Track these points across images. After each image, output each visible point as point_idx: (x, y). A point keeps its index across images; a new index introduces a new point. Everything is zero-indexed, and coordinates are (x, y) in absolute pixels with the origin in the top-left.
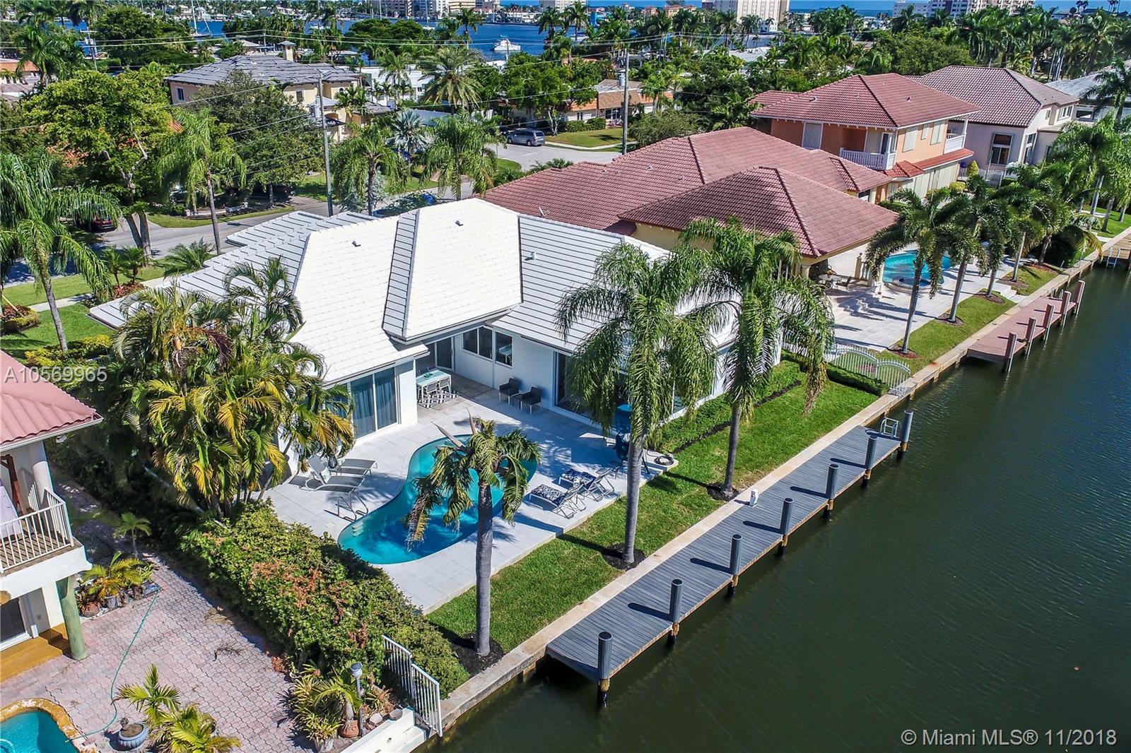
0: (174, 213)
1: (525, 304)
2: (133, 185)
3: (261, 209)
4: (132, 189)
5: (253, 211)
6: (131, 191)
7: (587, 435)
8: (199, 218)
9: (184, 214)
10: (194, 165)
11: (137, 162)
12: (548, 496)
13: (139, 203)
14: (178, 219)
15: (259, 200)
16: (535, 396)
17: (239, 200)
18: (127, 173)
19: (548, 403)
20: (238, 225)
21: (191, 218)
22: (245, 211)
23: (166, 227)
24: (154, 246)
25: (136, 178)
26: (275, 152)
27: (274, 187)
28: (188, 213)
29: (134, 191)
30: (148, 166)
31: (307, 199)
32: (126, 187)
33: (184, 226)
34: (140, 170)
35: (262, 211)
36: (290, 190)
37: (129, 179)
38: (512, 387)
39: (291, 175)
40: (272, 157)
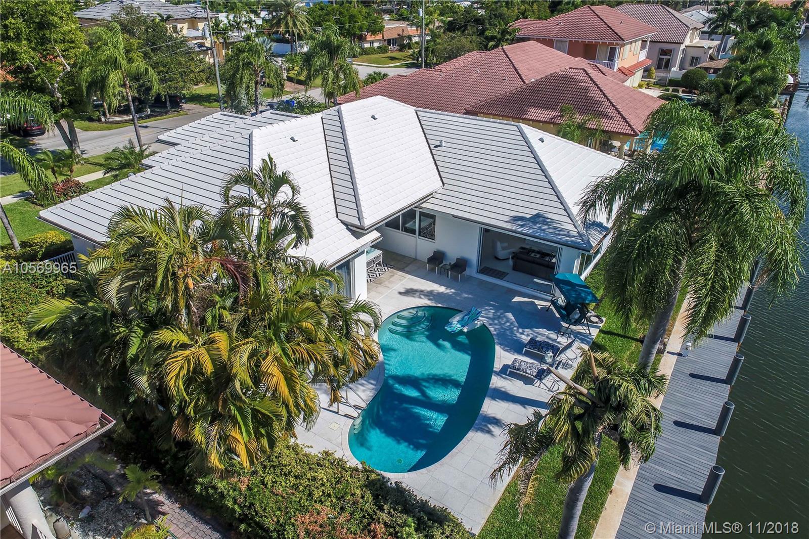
0: (91, 119)
1: (446, 186)
2: (59, 95)
3: (161, 114)
4: (59, 98)
5: (156, 116)
6: (58, 100)
7: (517, 299)
8: (112, 123)
9: (100, 120)
10: (111, 76)
11: (61, 74)
12: (529, 372)
13: (65, 111)
14: (95, 124)
15: (158, 107)
16: (461, 265)
17: (142, 108)
18: (52, 84)
19: (472, 271)
20: (146, 127)
21: (106, 122)
22: (148, 117)
23: (86, 130)
24: (82, 146)
25: (61, 88)
26: (169, 68)
27: (170, 97)
28: (103, 119)
29: (61, 100)
30: (70, 78)
31: (195, 106)
32: (53, 96)
33: (102, 130)
34: (63, 82)
35: (162, 115)
36: (181, 99)
37: (55, 89)
38: (437, 258)
39: (184, 87)
40: (167, 72)
